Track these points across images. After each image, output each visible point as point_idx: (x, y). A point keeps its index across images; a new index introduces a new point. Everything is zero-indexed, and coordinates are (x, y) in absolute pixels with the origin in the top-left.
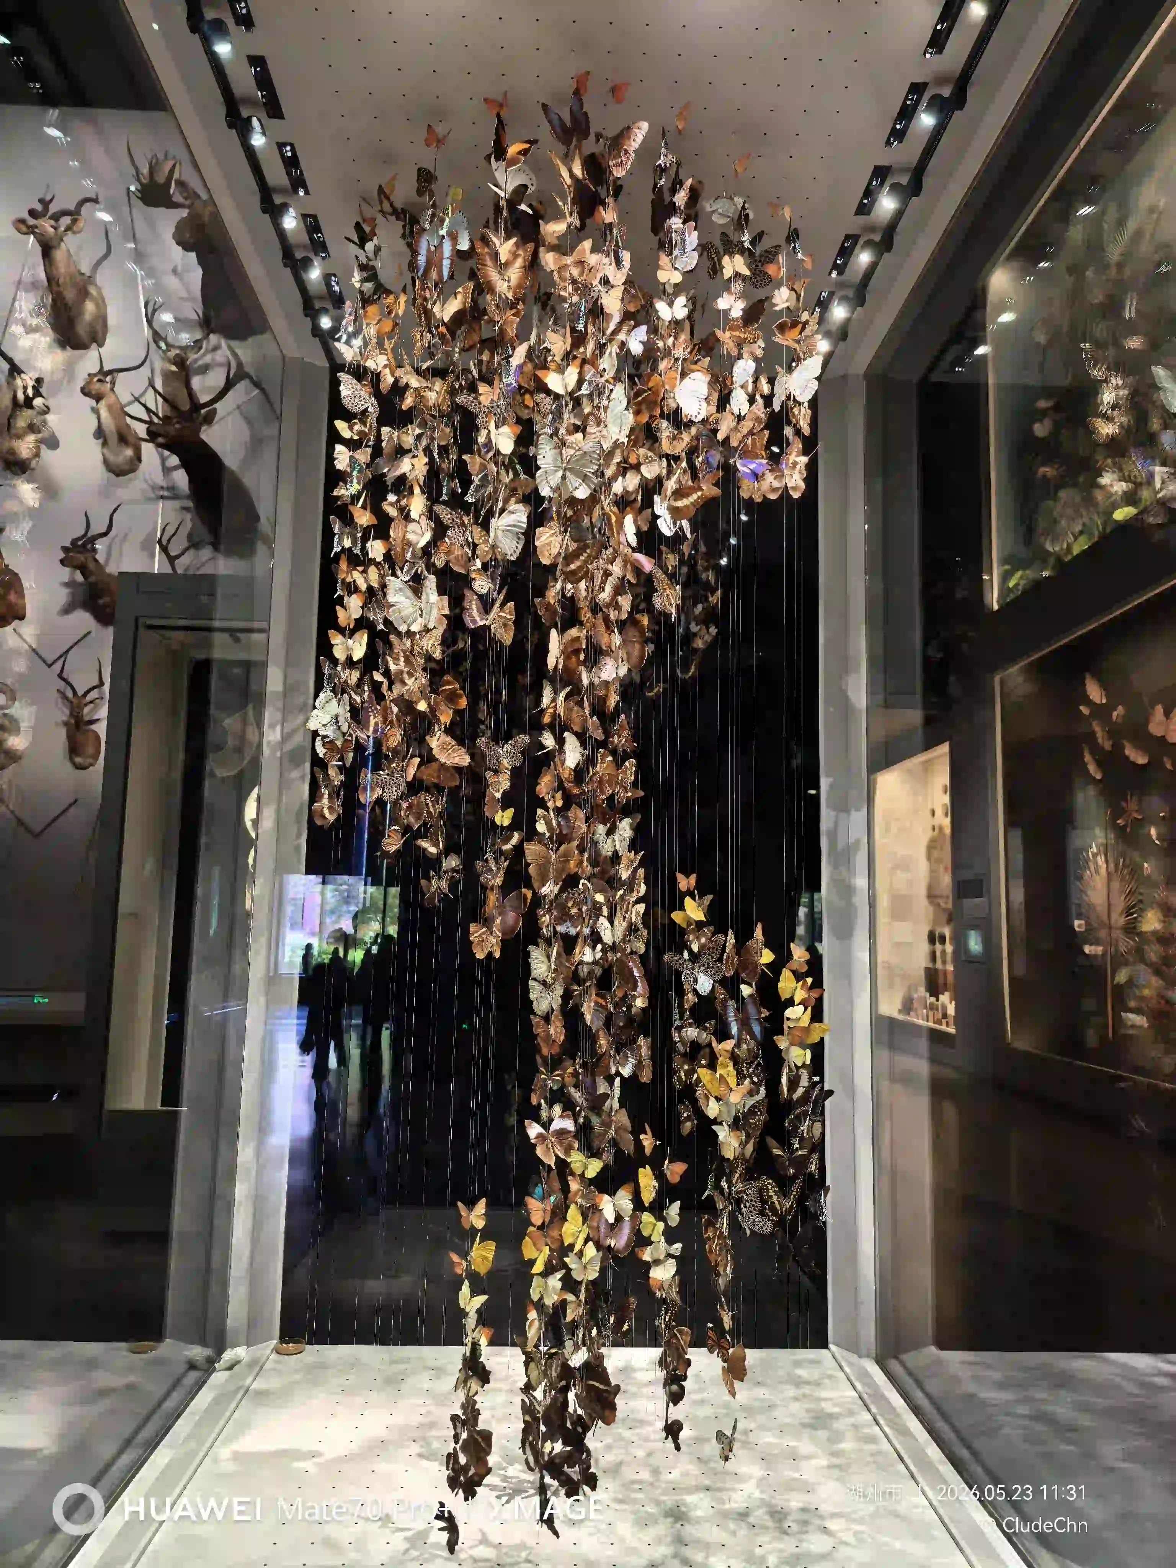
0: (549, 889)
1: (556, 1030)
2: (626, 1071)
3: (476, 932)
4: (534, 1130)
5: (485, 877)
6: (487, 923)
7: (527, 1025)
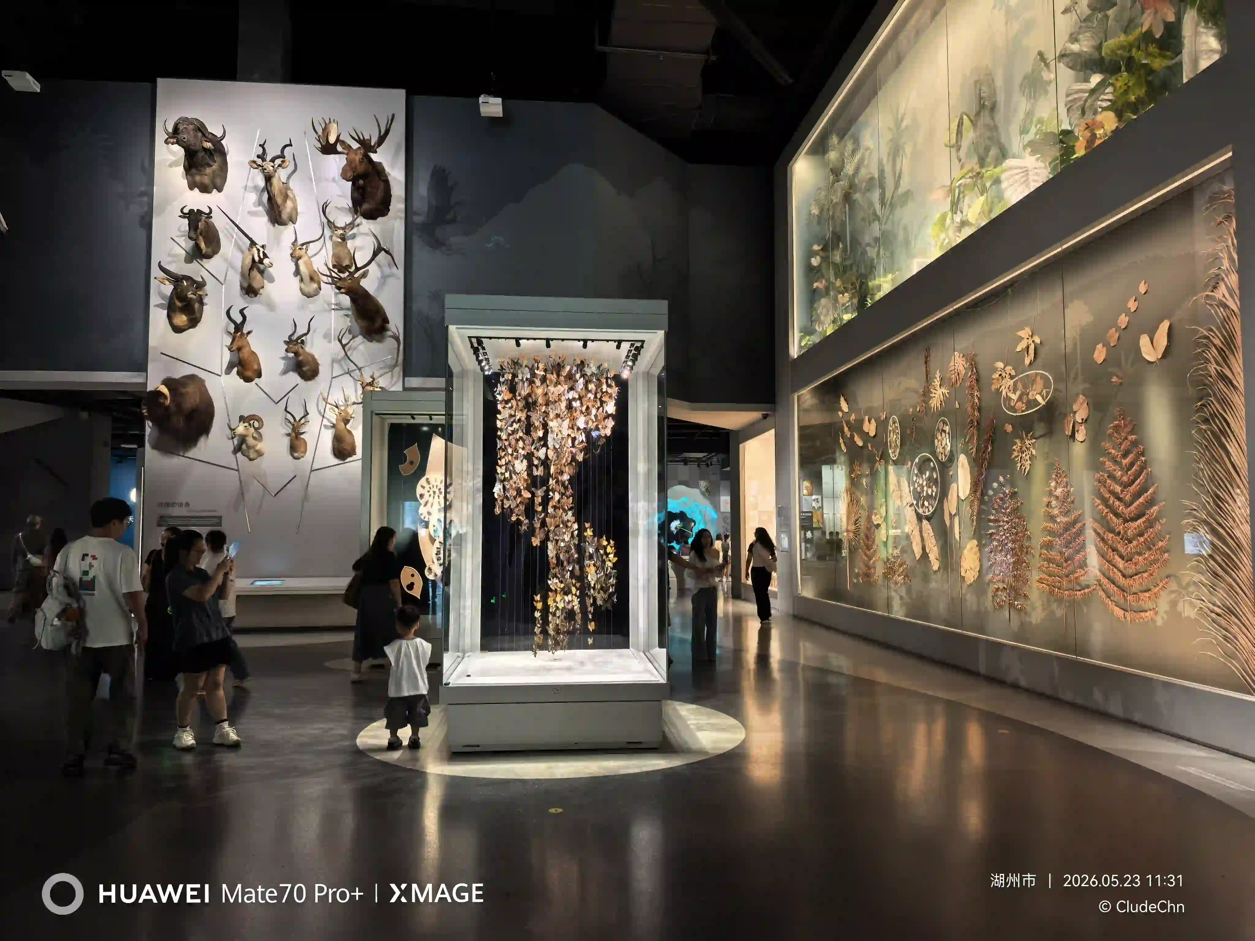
0: (552, 528)
1: (554, 561)
2: (570, 569)
3: (533, 539)
4: (549, 582)
5: (535, 525)
6: (536, 537)
7: (548, 560)
